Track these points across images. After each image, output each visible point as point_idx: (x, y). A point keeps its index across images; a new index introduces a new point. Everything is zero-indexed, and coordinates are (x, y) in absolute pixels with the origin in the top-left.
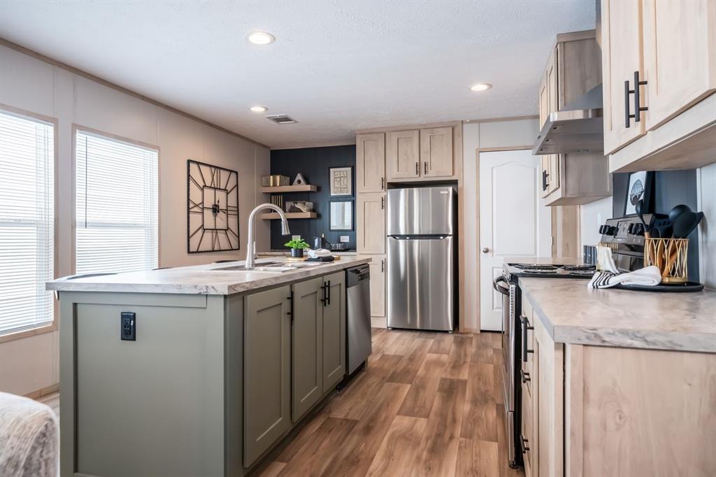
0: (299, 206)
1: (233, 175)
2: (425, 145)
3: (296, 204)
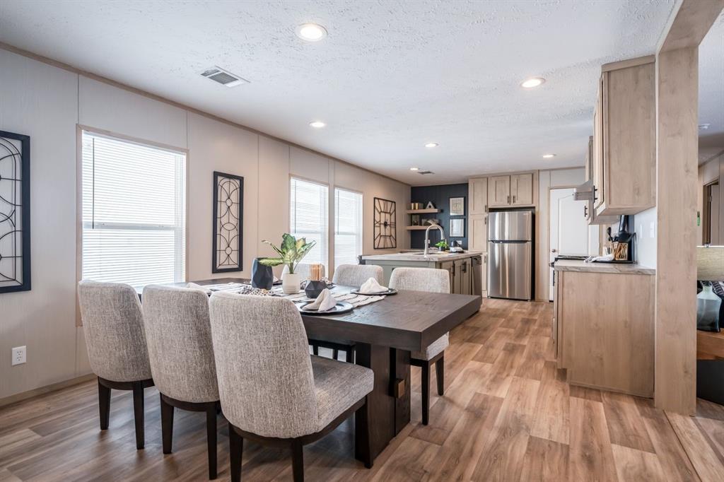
0: (430, 222)
1: (393, 204)
2: (514, 184)
3: (428, 220)
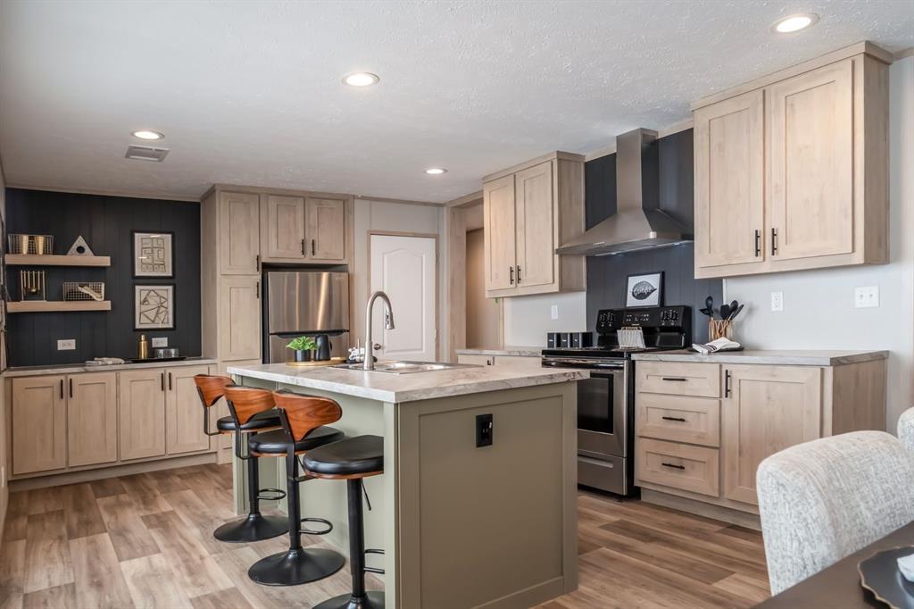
0: (86, 290)
2: (312, 217)
3: (82, 286)
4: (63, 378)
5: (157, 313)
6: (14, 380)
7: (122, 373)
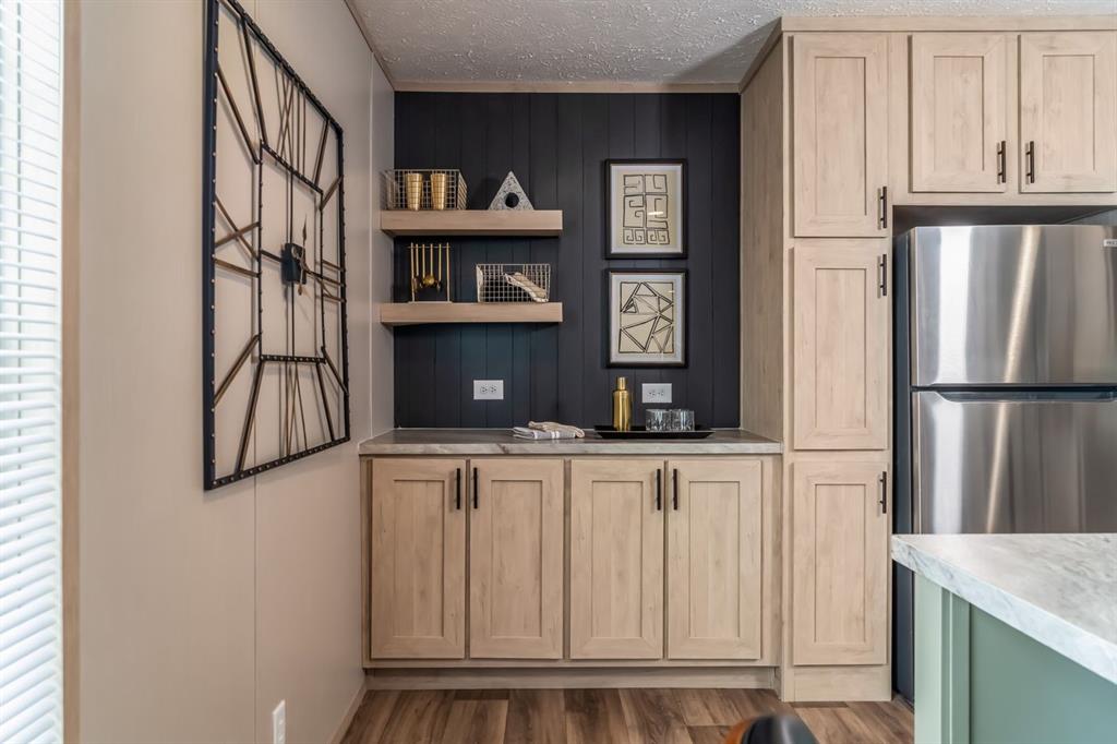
0: (516, 280)
3: (512, 272)
4: (461, 464)
5: (653, 331)
6: (376, 461)
7: (576, 462)
